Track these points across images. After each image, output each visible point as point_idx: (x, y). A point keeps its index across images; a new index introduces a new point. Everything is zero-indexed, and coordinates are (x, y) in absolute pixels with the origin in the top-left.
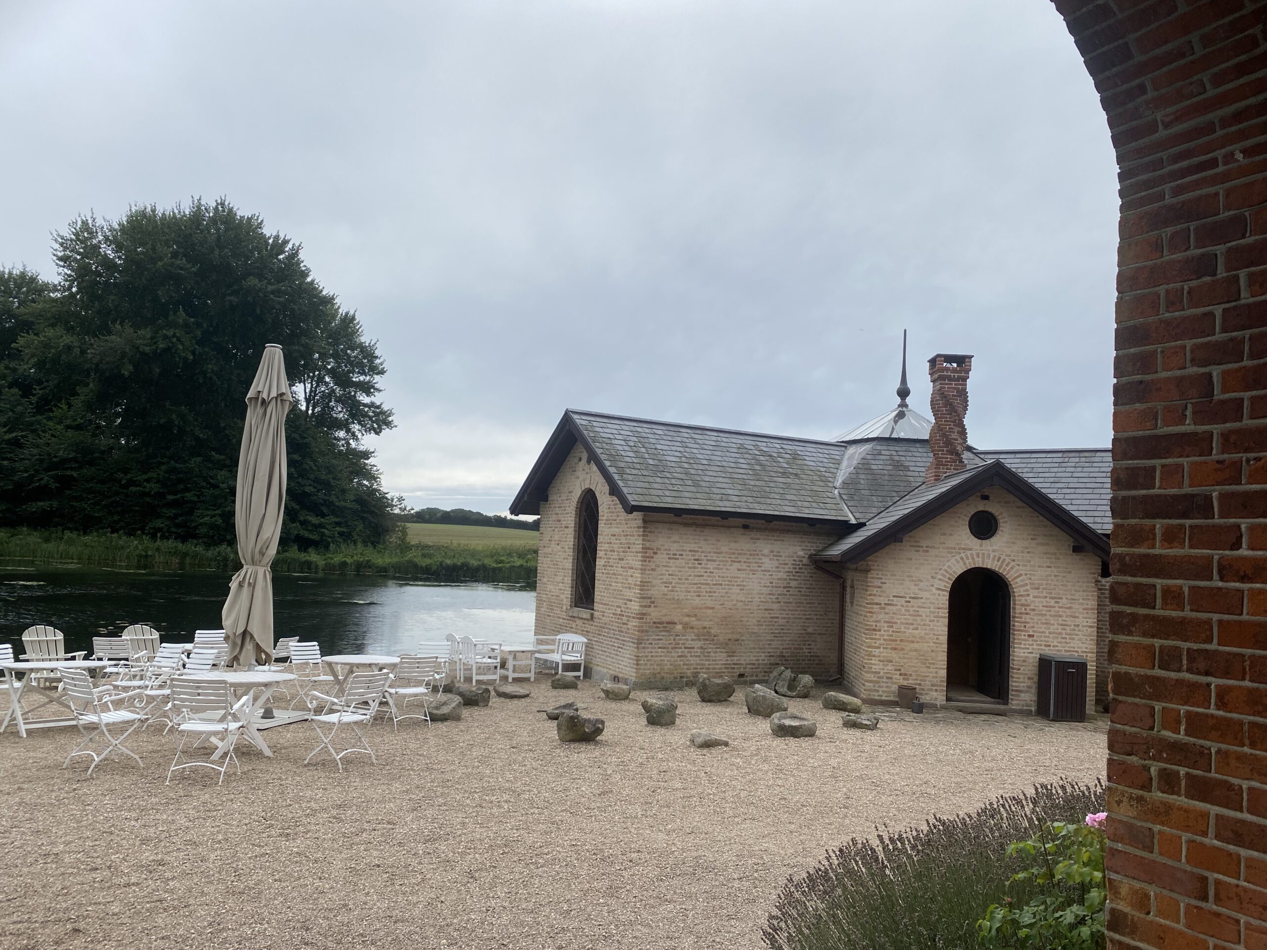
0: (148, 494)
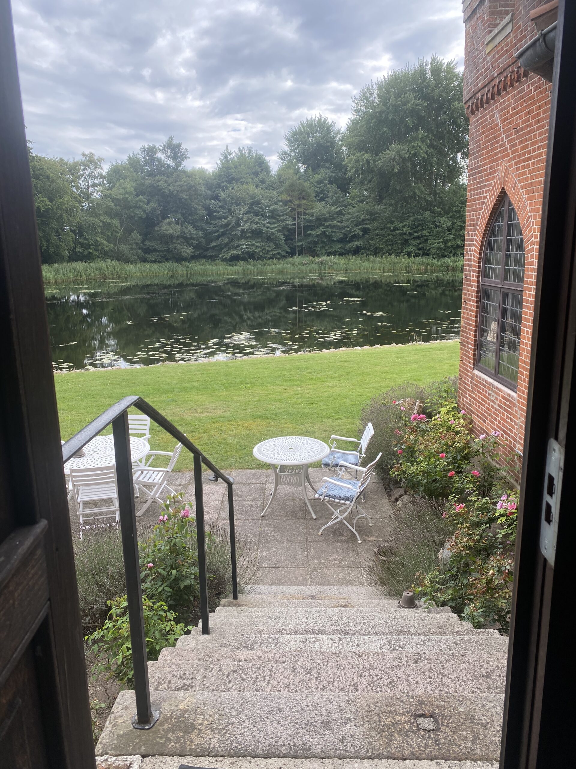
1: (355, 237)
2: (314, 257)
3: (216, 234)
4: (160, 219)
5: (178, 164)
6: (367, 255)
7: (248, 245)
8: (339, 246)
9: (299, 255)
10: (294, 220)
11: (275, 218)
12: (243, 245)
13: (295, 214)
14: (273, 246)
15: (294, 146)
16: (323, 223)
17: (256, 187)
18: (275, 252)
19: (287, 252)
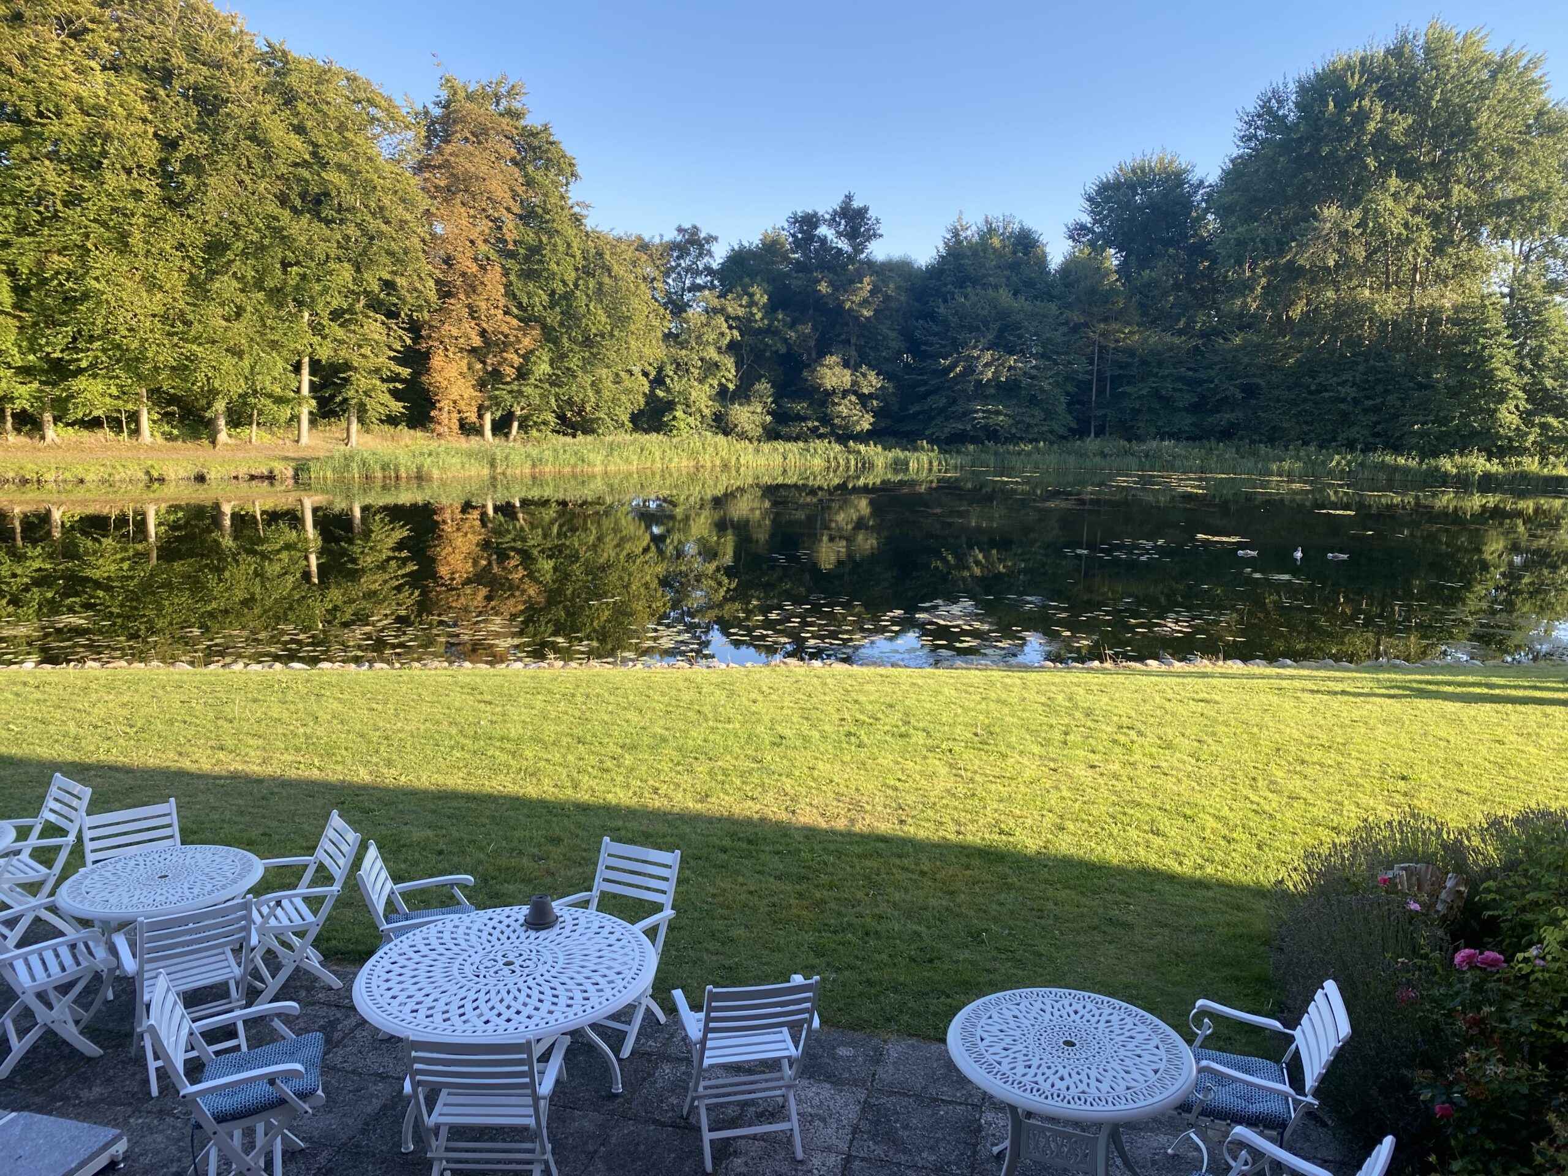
0: (1343, 400)
1: (1225, 402)
2: (1130, 441)
3: (922, 389)
4: (814, 355)
5: (858, 249)
6: (1253, 442)
7: (988, 411)
8: (1189, 421)
9: (1097, 435)
10: (1092, 363)
11: (1049, 358)
12: (977, 411)
13: (1093, 353)
14: (1042, 415)
15: (1100, 213)
16: (1156, 370)
17: (1015, 294)
18: (1045, 428)
19: (1071, 430)
